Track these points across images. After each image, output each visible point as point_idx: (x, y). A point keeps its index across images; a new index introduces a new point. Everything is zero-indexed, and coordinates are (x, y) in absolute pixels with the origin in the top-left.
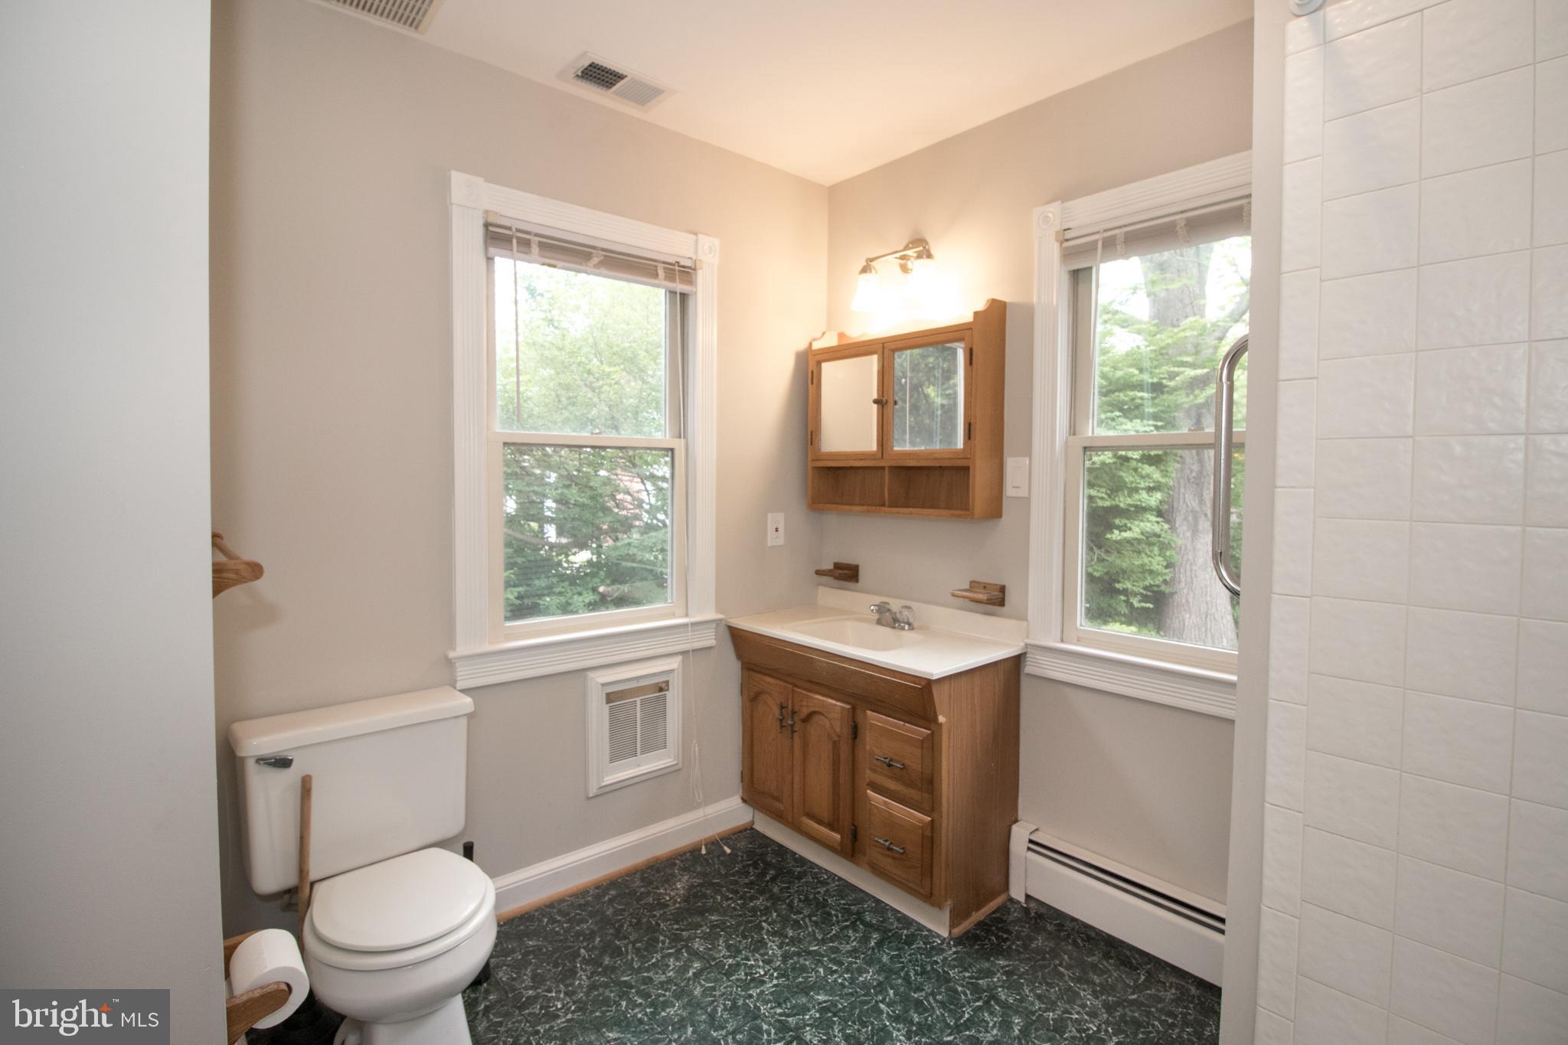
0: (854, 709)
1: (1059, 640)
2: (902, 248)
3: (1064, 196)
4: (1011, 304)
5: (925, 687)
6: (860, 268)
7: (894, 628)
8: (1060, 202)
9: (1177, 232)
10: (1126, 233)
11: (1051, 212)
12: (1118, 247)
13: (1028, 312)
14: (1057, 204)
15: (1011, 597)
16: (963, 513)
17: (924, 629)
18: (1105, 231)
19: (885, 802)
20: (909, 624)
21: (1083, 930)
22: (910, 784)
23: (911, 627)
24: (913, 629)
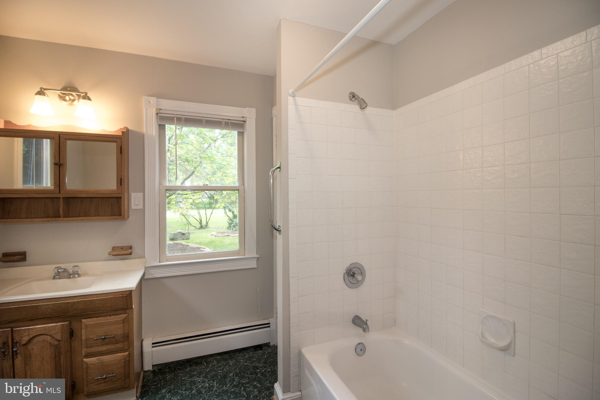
0: (70, 322)
1: (159, 262)
2: (59, 89)
3: (159, 96)
4: (132, 131)
5: (127, 295)
6: (36, 92)
7: (70, 278)
8: (156, 98)
9: (203, 123)
10: (185, 118)
11: (152, 101)
12: (182, 122)
13: (141, 137)
14: (155, 98)
15: (136, 250)
16: (119, 217)
17: (86, 274)
18: (177, 115)
19: (97, 359)
20: (78, 274)
21: (177, 364)
22: (117, 342)
23: (79, 275)
24: (80, 276)
